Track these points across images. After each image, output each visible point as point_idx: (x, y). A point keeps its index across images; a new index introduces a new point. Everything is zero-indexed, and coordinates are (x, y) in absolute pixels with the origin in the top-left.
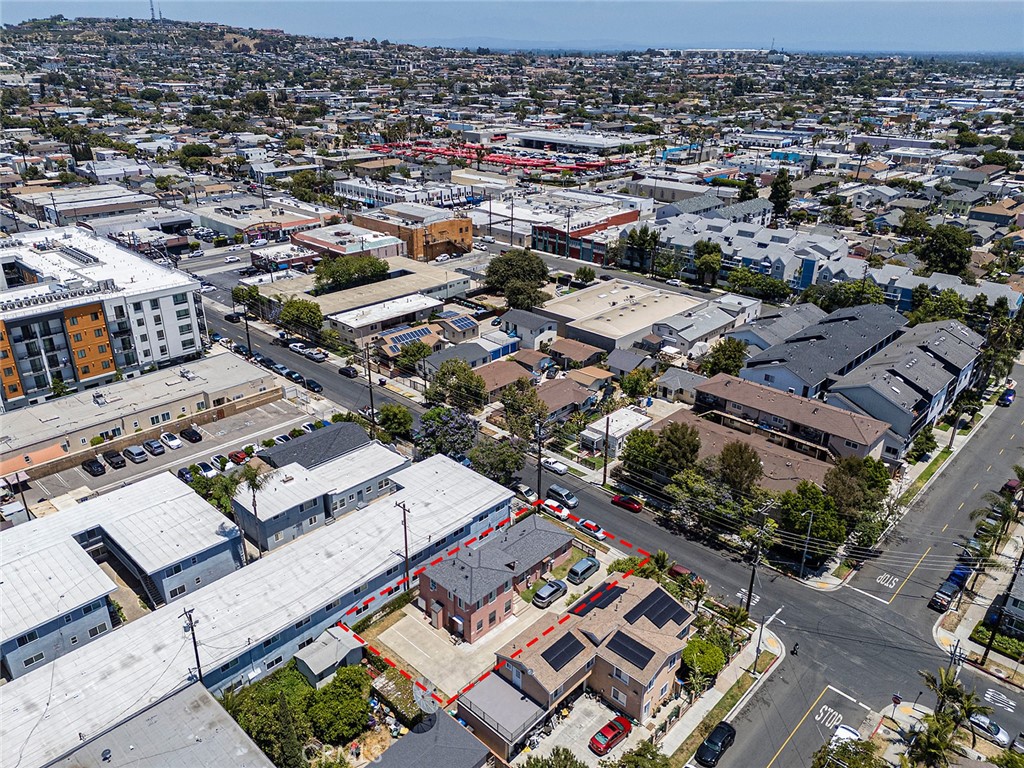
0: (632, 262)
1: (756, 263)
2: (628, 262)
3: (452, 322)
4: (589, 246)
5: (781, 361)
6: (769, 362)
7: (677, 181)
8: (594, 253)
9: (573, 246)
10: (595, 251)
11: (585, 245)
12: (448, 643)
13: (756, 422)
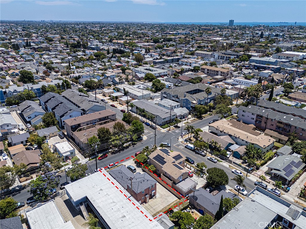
12: (155, 200)
13: (91, 124)
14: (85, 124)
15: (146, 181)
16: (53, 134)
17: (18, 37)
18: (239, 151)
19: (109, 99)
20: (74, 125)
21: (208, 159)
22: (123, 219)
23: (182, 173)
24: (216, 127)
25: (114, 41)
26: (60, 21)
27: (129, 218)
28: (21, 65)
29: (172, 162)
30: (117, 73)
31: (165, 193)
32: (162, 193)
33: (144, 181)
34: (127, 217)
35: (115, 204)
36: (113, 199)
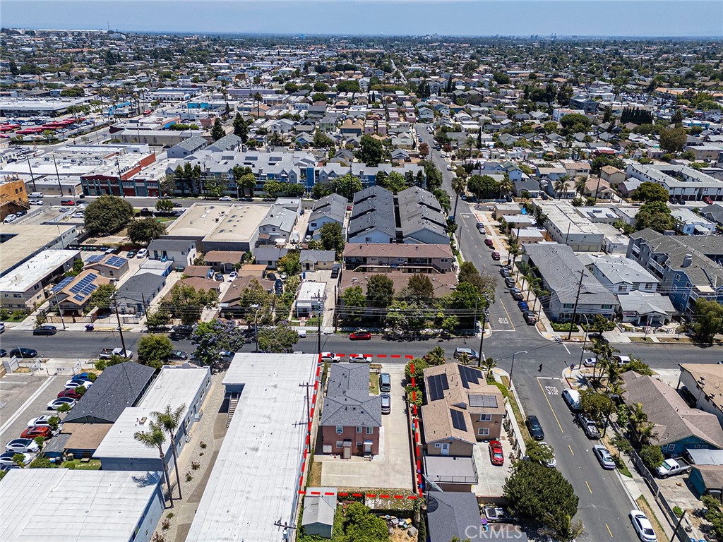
0: (183, 190)
1: (277, 176)
2: (180, 191)
3: (106, 263)
4: (142, 185)
5: (371, 227)
6: (364, 230)
7: (150, 129)
8: (148, 189)
9: (127, 187)
10: (148, 187)
11: (137, 184)
12: (365, 462)
13: (388, 265)
14: (377, 262)
15: (359, 410)
16: (325, 264)
17: (451, 71)
18: (709, 474)
19: (496, 226)
20: (356, 257)
21: (594, 449)
22: (249, 452)
23: (449, 436)
24: (698, 379)
25: (659, 89)
26: (573, 37)
27: (260, 457)
28: (398, 127)
29: (455, 403)
30: (574, 171)
31: (399, 462)
32: (392, 459)
33: (354, 409)
34: (259, 454)
35: (267, 420)
36: (273, 411)
